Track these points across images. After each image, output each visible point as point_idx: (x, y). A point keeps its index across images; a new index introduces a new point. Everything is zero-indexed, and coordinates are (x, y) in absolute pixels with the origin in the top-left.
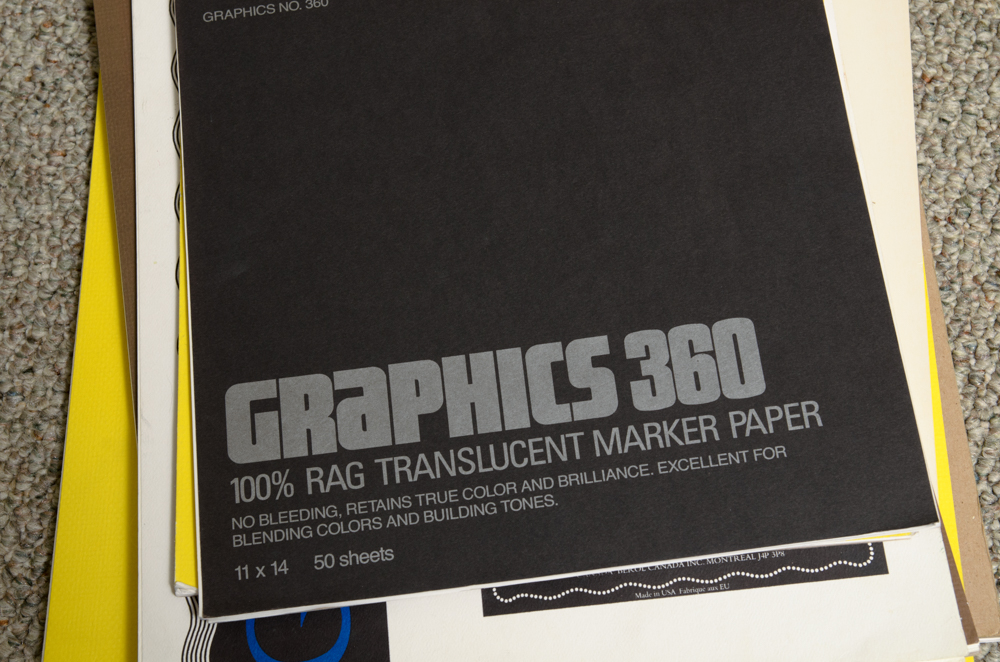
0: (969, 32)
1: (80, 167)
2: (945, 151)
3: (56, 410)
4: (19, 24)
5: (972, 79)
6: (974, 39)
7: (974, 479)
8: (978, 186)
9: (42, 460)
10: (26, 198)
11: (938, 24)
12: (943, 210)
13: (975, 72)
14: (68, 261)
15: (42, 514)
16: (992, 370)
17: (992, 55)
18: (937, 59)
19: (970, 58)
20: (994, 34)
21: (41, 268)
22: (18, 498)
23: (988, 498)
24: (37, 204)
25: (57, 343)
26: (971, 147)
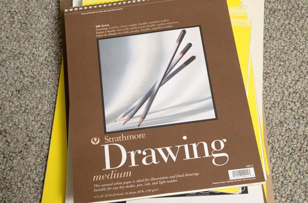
0: (278, 62)
1: (56, 82)
2: (270, 91)
3: (47, 142)
4: (43, 46)
5: (278, 74)
6: (279, 64)
7: (271, 172)
8: (278, 100)
9: (43, 154)
10: (42, 89)
11: (271, 60)
12: (268, 106)
13: (279, 72)
14: (52, 105)
15: (43, 167)
16: (278, 146)
17: (283, 68)
18: (270, 68)
19: (278, 69)
20: (284, 63)
21: (45, 107)
22: (37, 163)
23: (274, 177)
24: (45, 91)
25: (48, 125)
26: (277, 91)
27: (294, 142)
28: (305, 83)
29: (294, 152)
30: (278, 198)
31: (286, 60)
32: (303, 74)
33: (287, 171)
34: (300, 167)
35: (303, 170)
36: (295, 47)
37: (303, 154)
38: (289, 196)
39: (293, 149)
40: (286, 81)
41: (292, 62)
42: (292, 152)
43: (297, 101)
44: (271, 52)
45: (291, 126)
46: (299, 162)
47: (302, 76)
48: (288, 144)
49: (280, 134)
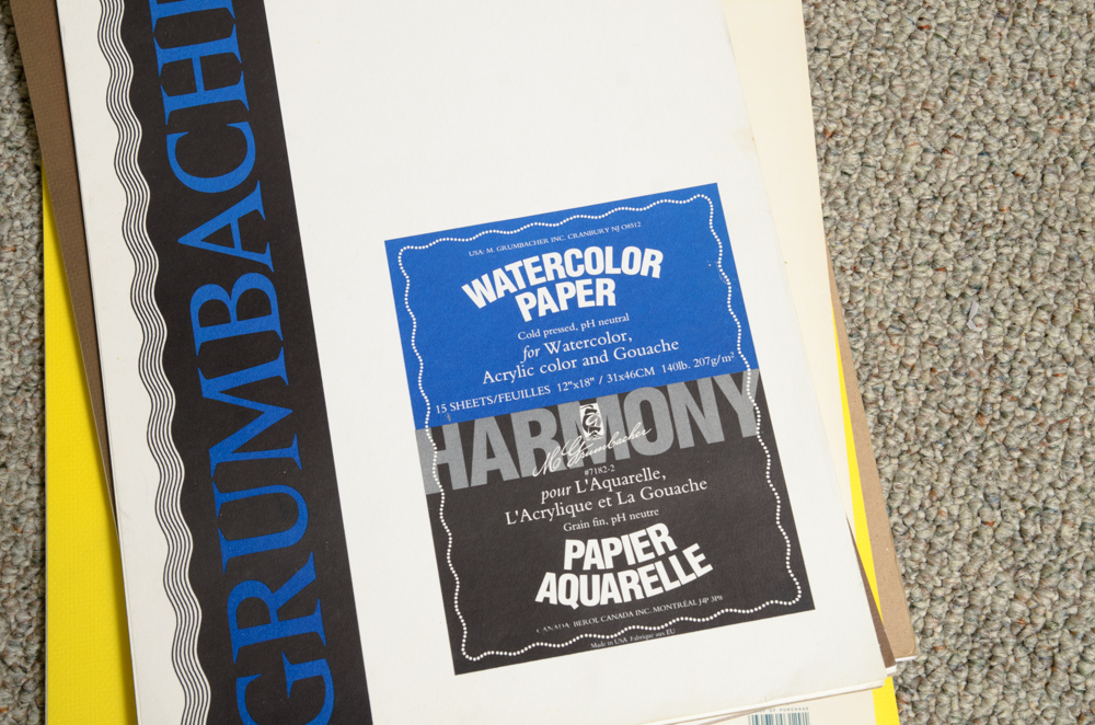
0: (864, 86)
1: (32, 262)
2: (848, 203)
3: (33, 503)
5: (869, 132)
6: (869, 93)
7: (886, 513)
8: (879, 236)
9: (24, 552)
11: (836, 79)
12: (848, 261)
13: (871, 125)
14: (29, 356)
16: (898, 410)
17: (886, 108)
18: (836, 114)
19: (867, 112)
20: (887, 86)
23: (899, 529)
25: (26, 437)
26: (871, 198)
27: (954, 386)
28: (970, 157)
29: (958, 426)
30: (921, 605)
31: (893, 74)
32: (960, 120)
33: (941, 499)
34: (986, 477)
35: (997, 491)
36: (920, 19)
37: (992, 429)
38: (960, 593)
39: (953, 413)
40: (901, 155)
41: (915, 79)
42: (952, 427)
43: (950, 231)
44: (834, 48)
45: (938, 328)
46: (981, 461)
47: (959, 129)
48: (934, 396)
49: (902, 364)
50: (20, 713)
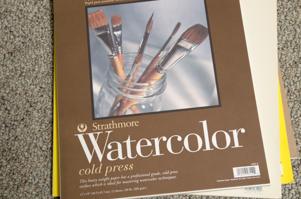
50: (46, 163)
